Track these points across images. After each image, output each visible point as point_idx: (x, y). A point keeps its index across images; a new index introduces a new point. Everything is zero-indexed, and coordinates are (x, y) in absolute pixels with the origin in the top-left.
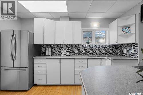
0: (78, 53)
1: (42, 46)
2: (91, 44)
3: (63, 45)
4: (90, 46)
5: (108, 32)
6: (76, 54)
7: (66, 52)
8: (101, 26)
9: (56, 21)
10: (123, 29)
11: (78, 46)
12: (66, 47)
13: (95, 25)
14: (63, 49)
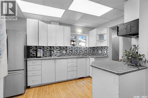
0: (66, 54)
1: (31, 47)
2: (76, 46)
3: (53, 47)
4: (76, 48)
5: (87, 37)
6: (64, 55)
7: (57, 53)
8: (83, 32)
9: (48, 25)
10: (99, 36)
11: (66, 48)
12: (57, 49)
13: (79, 31)
14: (54, 51)
